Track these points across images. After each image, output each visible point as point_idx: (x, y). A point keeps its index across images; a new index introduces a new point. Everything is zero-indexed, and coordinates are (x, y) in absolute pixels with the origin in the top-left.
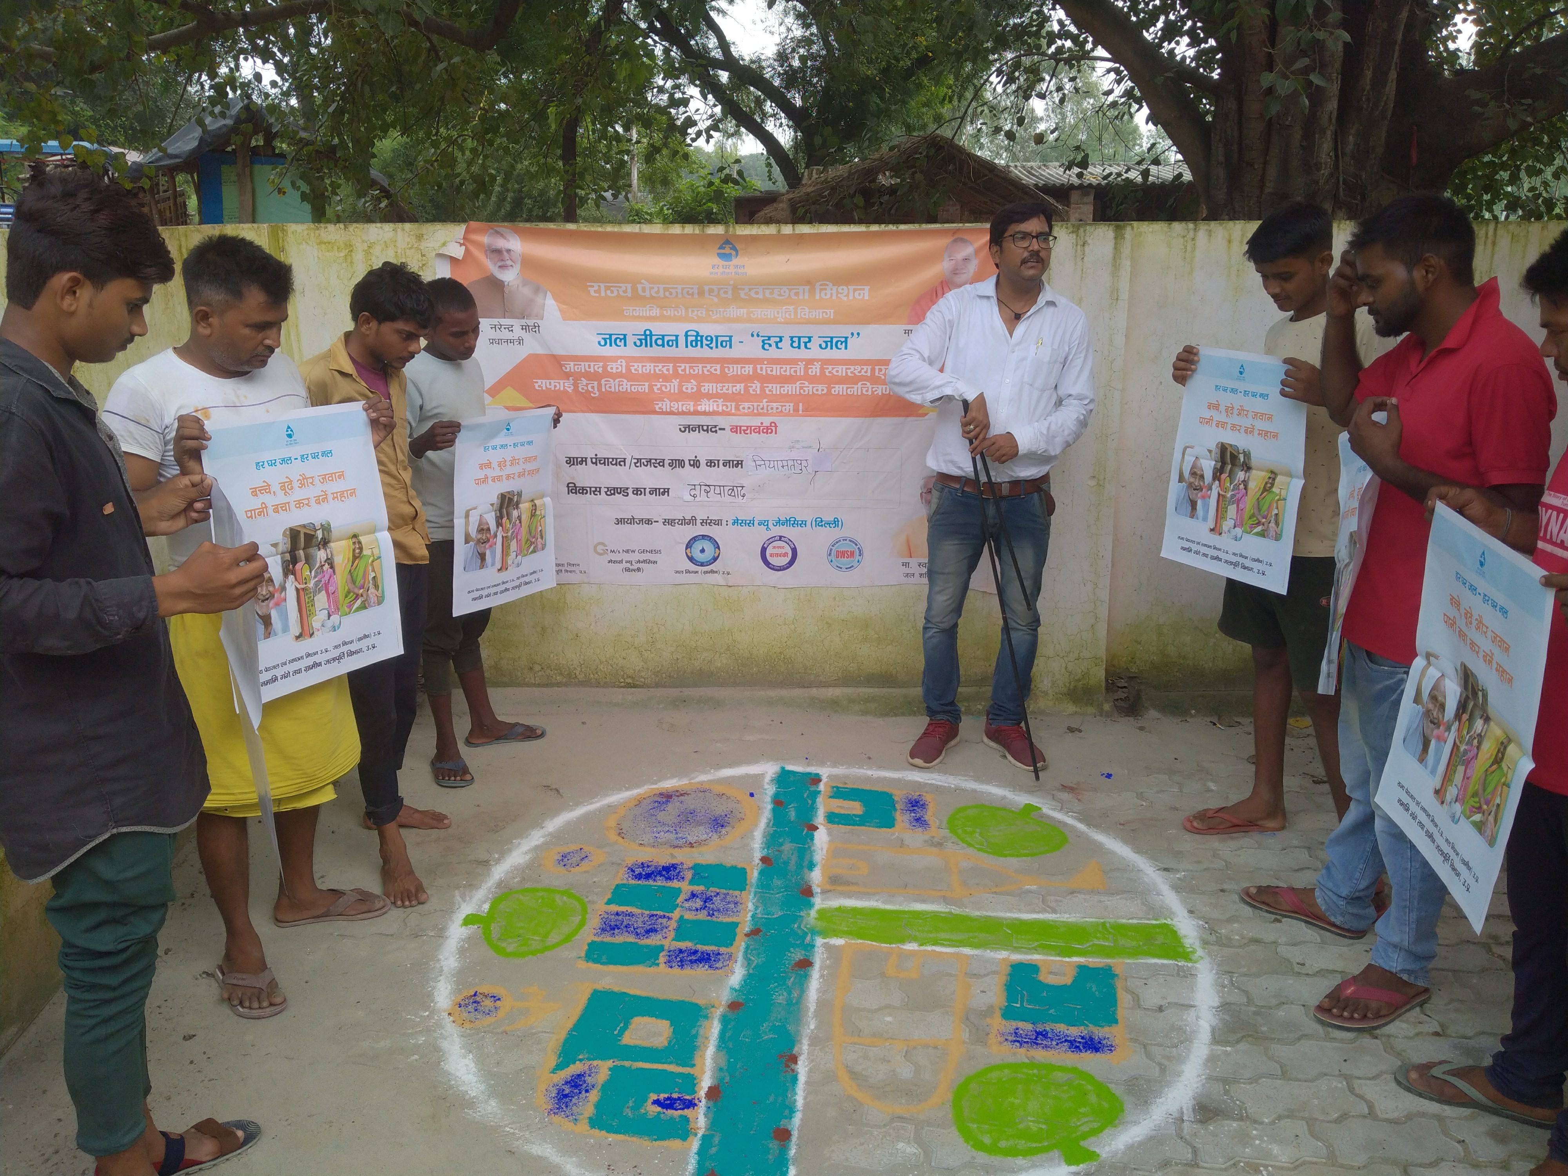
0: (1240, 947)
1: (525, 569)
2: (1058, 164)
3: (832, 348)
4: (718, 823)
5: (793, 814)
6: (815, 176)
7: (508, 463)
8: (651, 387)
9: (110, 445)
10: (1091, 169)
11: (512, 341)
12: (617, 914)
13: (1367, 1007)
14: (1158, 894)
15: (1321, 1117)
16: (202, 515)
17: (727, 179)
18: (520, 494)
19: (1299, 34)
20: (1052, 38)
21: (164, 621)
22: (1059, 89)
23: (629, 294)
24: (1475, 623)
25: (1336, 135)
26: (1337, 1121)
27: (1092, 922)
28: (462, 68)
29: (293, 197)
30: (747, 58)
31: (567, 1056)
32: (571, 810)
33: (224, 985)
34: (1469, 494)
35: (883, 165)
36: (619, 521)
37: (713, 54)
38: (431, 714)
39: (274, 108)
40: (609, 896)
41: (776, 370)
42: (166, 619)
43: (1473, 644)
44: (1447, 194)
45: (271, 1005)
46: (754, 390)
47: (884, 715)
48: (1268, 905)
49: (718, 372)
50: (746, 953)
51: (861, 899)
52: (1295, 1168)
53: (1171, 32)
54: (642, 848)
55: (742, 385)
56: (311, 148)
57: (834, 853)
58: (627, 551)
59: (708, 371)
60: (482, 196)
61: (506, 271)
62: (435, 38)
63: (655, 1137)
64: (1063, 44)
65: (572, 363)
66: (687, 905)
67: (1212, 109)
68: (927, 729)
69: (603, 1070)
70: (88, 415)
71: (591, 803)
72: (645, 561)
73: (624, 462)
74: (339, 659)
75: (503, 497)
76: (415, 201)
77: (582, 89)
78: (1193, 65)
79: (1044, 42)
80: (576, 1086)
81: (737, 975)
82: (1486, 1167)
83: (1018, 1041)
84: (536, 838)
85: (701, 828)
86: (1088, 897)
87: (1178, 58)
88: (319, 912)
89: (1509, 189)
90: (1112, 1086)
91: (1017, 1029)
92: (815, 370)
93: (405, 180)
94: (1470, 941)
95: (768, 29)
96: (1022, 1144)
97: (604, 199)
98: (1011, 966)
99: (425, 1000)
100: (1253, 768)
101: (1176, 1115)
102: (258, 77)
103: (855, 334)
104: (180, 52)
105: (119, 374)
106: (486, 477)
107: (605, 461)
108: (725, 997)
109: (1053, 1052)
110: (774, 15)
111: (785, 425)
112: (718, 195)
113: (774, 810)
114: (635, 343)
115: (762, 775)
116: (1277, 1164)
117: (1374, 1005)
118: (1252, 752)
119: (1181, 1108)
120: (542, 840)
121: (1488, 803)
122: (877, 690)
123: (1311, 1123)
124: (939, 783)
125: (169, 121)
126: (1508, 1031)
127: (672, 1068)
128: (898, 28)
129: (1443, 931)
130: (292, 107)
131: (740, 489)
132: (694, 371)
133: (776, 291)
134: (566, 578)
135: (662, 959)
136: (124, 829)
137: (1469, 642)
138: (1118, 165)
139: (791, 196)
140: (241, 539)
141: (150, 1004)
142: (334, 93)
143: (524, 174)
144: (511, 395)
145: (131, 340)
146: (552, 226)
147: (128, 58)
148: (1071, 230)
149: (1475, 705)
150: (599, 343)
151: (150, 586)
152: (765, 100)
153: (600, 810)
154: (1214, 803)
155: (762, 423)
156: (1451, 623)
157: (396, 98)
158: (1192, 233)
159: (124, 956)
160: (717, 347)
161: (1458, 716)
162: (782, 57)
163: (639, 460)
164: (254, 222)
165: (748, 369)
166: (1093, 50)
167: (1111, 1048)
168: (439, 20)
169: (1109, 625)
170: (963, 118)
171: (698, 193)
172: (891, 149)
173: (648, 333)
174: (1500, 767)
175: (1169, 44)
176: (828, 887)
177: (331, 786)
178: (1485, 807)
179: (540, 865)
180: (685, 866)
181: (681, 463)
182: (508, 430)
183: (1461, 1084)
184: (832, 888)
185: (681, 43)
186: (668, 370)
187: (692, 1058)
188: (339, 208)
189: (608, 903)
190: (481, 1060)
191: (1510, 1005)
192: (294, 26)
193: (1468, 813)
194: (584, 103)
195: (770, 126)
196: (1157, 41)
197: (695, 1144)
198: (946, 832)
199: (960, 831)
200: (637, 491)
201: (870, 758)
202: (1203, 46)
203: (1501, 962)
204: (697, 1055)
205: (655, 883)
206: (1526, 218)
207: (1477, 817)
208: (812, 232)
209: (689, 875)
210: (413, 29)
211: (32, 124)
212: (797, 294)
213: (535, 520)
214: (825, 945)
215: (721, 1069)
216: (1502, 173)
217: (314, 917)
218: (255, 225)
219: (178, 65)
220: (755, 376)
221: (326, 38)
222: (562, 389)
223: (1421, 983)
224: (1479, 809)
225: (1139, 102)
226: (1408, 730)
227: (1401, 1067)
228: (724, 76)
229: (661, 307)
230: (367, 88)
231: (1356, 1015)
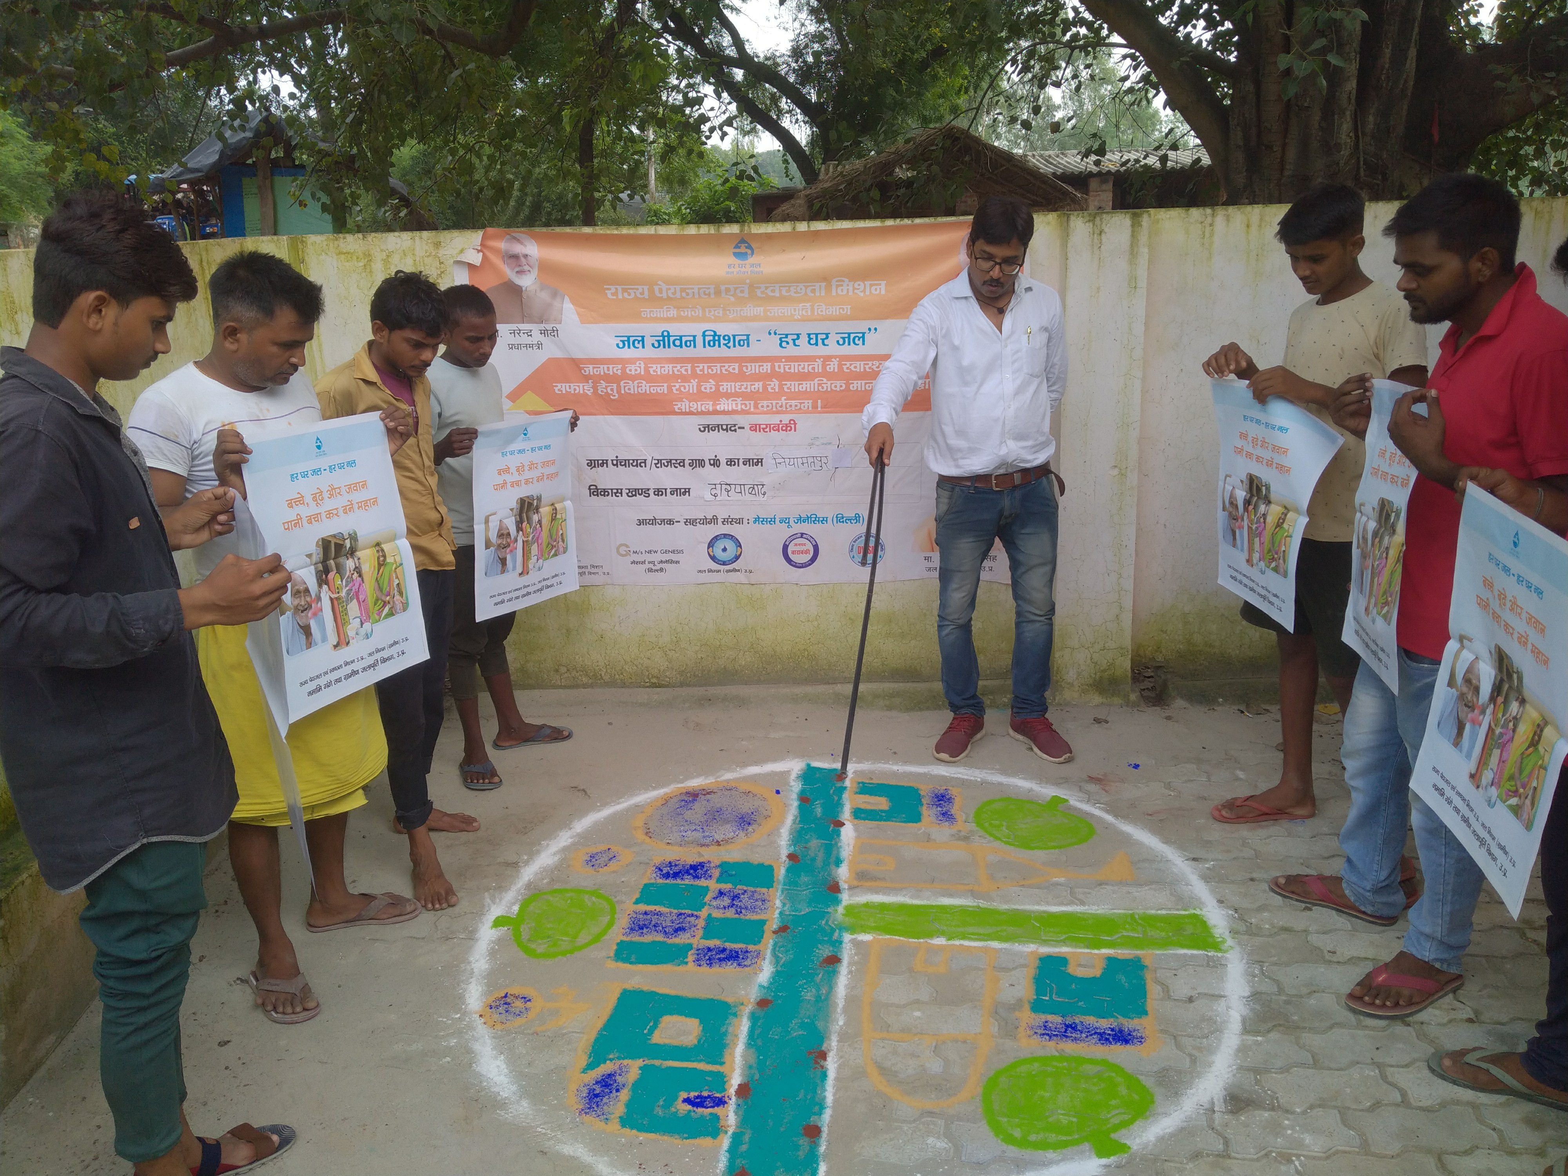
0: (1270, 936)
1: (547, 572)
2: (1076, 152)
3: (849, 344)
4: (745, 821)
5: (819, 811)
6: (831, 170)
7: (526, 468)
8: (670, 388)
9: (135, 460)
10: (1109, 156)
11: (531, 346)
12: (646, 913)
13: (1399, 994)
14: (1187, 884)
15: (1354, 1107)
16: (226, 528)
17: (741, 176)
18: (539, 499)
19: (1315, 15)
20: (1067, 25)
21: (191, 633)
22: (1075, 76)
23: (646, 295)
24: (1508, 604)
25: (1356, 117)
26: (1371, 1109)
27: (1120, 914)
28: (477, 75)
29: (314, 208)
30: (762, 55)
31: (597, 1055)
32: (599, 811)
33: (257, 990)
34: (1500, 474)
35: (899, 159)
36: (641, 522)
37: (727, 52)
38: (458, 717)
39: (293, 120)
40: (637, 896)
41: (795, 368)
42: (193, 631)
43: (1507, 625)
44: (1471, 171)
45: (305, 1010)
46: (772, 388)
47: (908, 709)
48: (1298, 895)
49: (737, 371)
50: (774, 950)
51: (889, 895)
52: (1328, 1158)
53: (1187, 15)
54: (670, 847)
55: (761, 383)
56: (330, 159)
57: (861, 848)
58: (650, 552)
59: (726, 370)
60: (501, 202)
61: (524, 276)
62: (450, 46)
63: (686, 1135)
64: (1078, 32)
65: (591, 366)
66: (714, 903)
67: (1231, 92)
68: (951, 724)
69: (633, 1069)
70: (113, 431)
71: (619, 804)
72: (667, 562)
73: (645, 463)
74: (373, 666)
75: (522, 501)
76: (435, 208)
77: (596, 92)
78: (1210, 48)
79: (1058, 31)
80: (607, 1085)
81: (765, 973)
82: (1521, 1154)
83: (1048, 1035)
84: (564, 839)
85: (728, 826)
86: (1116, 888)
87: (1194, 42)
88: (352, 915)
89: (1536, 164)
90: (1141, 1078)
91: (1046, 1022)
92: (833, 366)
93: (423, 188)
94: (1506, 926)
95: (782, 25)
96: (1052, 1137)
97: (621, 200)
98: (1040, 959)
99: (457, 1001)
100: (1281, 755)
101: (1207, 1106)
102: (276, 89)
103: (873, 329)
104: (199, 67)
105: (142, 390)
106: (505, 483)
107: (625, 463)
108: (754, 994)
109: (1082, 1044)
110: (786, 12)
111: (804, 422)
112: (734, 192)
113: (800, 807)
114: (653, 345)
115: (788, 772)
116: (1310, 1154)
117: (1406, 992)
118: (1279, 739)
119: (1212, 1099)
120: (570, 840)
121: (1524, 786)
122: (901, 684)
123: (1343, 1112)
124: (966, 777)
125: (190, 135)
126: (1543, 1016)
127: (702, 1066)
128: (912, 21)
129: (1478, 918)
130: (310, 117)
131: (760, 487)
132: (712, 370)
133: (792, 289)
134: (589, 580)
135: (691, 958)
136: (154, 839)
137: (1503, 623)
138: (1137, 151)
139: (808, 192)
140: (264, 551)
141: (184, 1010)
142: (351, 104)
143: (543, 179)
144: (531, 400)
145: (154, 357)
146: (568, 230)
147: (147, 75)
148: (1088, 218)
149: (1510, 687)
150: (618, 345)
151: (176, 599)
152: (780, 97)
153: (628, 810)
154: (1242, 792)
155: (781, 421)
156: (1484, 605)
157: (413, 107)
158: (1209, 220)
159: (158, 963)
160: (734, 346)
161: (1493, 699)
162: (797, 52)
163: (659, 461)
164: (275, 234)
165: (767, 367)
166: (1108, 36)
167: (1141, 1040)
168: (453, 27)
169: (1133, 614)
170: (978, 109)
171: (716, 192)
172: (907, 141)
173: (665, 334)
174: (1536, 749)
175: (1185, 28)
176: (855, 883)
177: (361, 791)
178: (1521, 790)
179: (569, 866)
180: (712, 865)
181: (701, 463)
182: (525, 434)
183: (1496, 1071)
184: (860, 884)
185: (696, 42)
186: (686, 370)
187: (721, 1055)
188: (360, 218)
189: (636, 903)
190: (513, 1061)
191: (1545, 991)
192: (310, 37)
193: (1504, 797)
194: (600, 105)
195: (786, 123)
196: (1173, 25)
197: (726, 1142)
198: (973, 826)
199: (987, 825)
200: (659, 492)
201: (895, 753)
202: (1219, 28)
203: (1536, 947)
204: (727, 1052)
205: (683, 882)
206: (1552, 193)
207: (1514, 801)
208: (827, 228)
209: (716, 873)
210: (427, 37)
211: (56, 144)
212: (813, 291)
213: (556, 523)
214: (853, 941)
215: (750, 1067)
216: (1527, 147)
217: (347, 922)
218: (275, 238)
219: (197, 80)
220: (773, 375)
221: (342, 47)
222: (581, 392)
223: (1454, 970)
224: (1516, 793)
225: (1155, 87)
226: (1442, 716)
227: (1433, 1054)
228: (739, 74)
229: (678, 308)
230: (384, 97)
231: (1388, 1003)
